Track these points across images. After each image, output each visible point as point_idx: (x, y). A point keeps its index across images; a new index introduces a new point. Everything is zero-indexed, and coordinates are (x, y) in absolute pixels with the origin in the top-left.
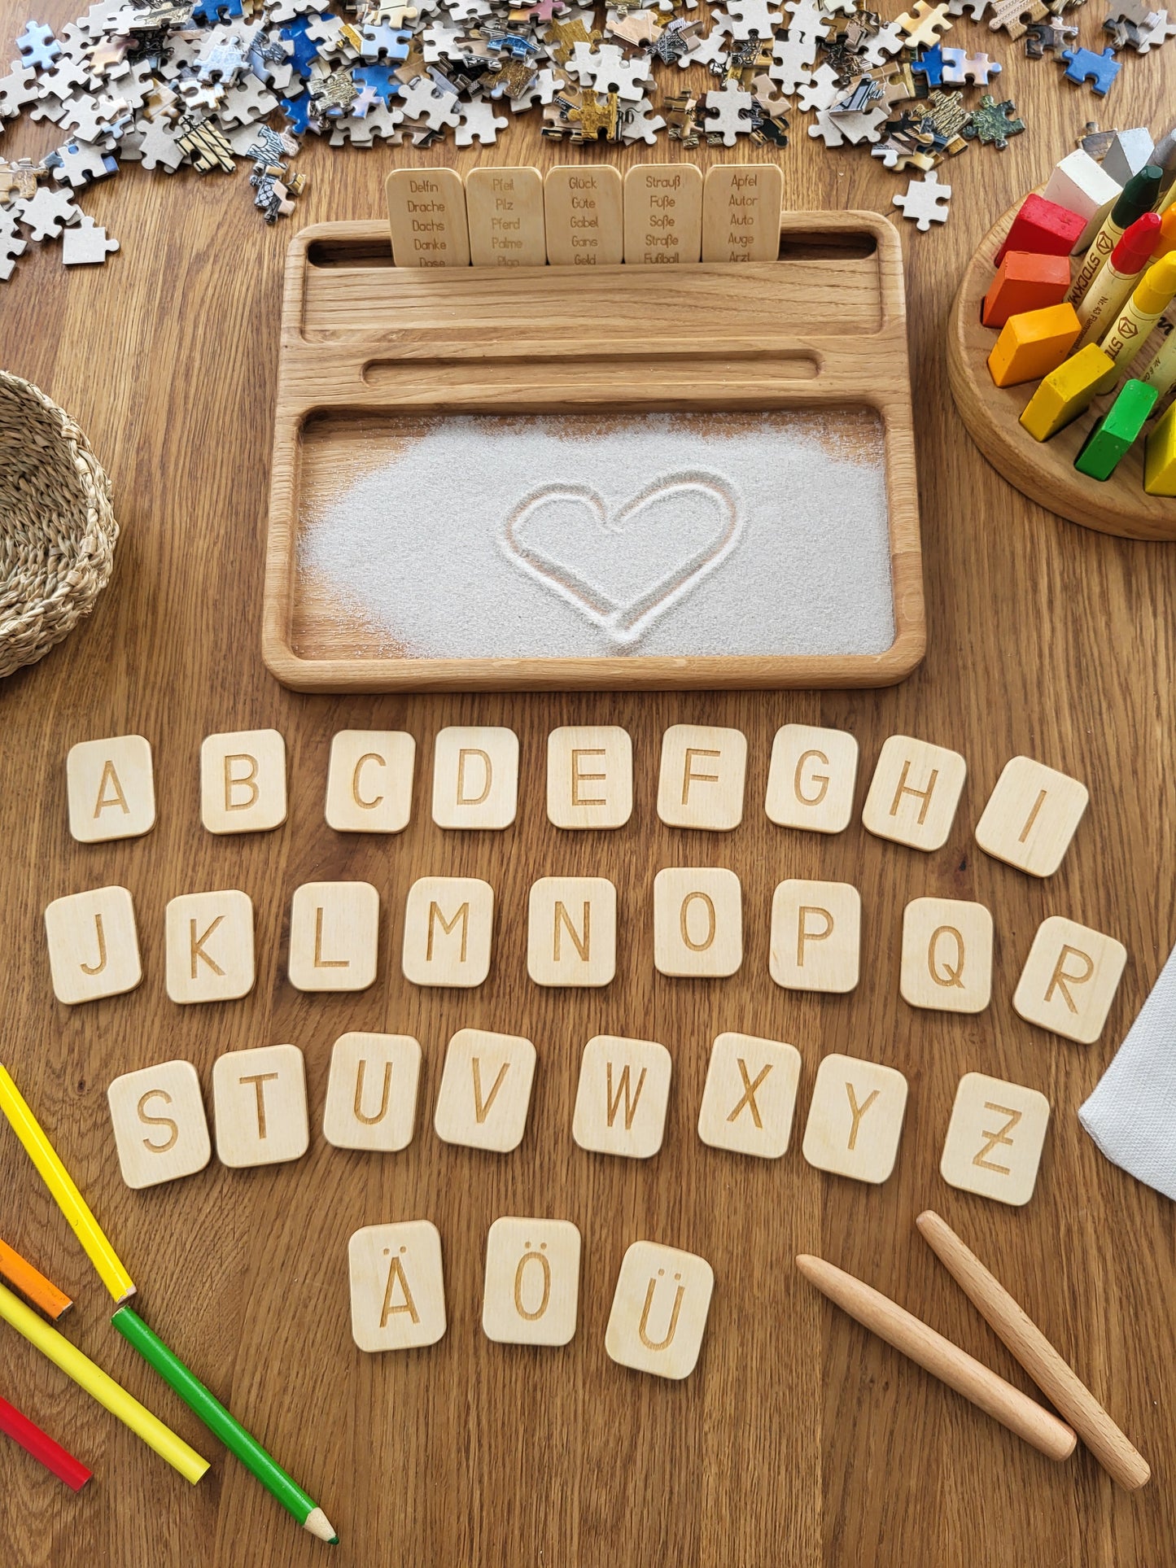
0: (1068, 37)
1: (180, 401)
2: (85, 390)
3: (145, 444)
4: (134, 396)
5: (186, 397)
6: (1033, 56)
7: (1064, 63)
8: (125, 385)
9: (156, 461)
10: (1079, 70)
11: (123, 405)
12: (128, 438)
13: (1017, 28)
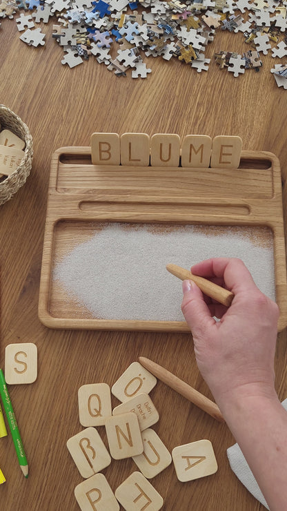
1: (40, 89)
2: (9, 79)
3: (25, 101)
4: (25, 84)
5: (42, 89)
8: (23, 80)
9: (27, 108)
11: (20, 87)
12: (19, 98)
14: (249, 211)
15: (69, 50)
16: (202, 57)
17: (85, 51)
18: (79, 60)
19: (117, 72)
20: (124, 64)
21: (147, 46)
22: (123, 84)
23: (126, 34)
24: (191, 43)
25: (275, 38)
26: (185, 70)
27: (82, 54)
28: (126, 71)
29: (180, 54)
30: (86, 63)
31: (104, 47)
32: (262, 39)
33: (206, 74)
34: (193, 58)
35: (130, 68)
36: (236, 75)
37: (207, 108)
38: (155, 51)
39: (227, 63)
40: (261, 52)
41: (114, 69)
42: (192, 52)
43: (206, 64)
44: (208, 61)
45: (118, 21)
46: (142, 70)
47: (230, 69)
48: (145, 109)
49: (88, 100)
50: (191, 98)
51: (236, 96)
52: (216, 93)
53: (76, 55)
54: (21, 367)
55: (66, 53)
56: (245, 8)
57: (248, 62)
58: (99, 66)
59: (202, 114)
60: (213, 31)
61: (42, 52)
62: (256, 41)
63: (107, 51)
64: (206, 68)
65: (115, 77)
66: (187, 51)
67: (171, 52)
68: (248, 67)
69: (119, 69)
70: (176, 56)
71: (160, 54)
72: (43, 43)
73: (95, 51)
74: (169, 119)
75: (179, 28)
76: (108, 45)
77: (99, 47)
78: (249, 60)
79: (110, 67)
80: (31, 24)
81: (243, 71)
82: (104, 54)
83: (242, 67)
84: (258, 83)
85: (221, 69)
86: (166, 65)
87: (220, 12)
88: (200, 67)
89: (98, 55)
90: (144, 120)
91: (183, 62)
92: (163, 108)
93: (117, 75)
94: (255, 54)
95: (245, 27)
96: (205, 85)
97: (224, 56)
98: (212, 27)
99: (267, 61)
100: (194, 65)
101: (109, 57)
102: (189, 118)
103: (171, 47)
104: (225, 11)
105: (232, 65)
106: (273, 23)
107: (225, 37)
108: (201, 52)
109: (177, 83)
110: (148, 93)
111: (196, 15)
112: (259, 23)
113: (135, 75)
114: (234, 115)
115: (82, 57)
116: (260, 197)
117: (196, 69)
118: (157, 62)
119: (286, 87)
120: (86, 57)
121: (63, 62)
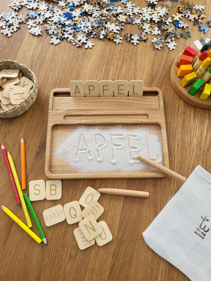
0: (201, 23)
1: (40, 56)
3: (33, 62)
4: (33, 54)
6: (195, 25)
7: (200, 27)
8: (31, 52)
9: (34, 65)
10: (202, 29)
11: (31, 55)
12: (30, 61)
13: (193, 20)
14: (148, 117)
15: (53, 36)
16: (118, 36)
17: (61, 37)
18: (59, 41)
19: (78, 45)
20: (81, 41)
21: (91, 33)
22: (81, 51)
23: (81, 27)
24: (113, 30)
25: (153, 26)
26: (110, 43)
28: (82, 45)
29: (108, 36)
30: (62, 42)
31: (71, 34)
32: (146, 26)
33: (121, 44)
34: (114, 37)
35: (84, 44)
36: (135, 44)
37: (122, 61)
38: (95, 35)
39: (131, 39)
40: (147, 33)
41: (76, 44)
42: (113, 34)
43: (120, 40)
44: (121, 38)
45: (76, 21)
46: (90, 44)
47: (132, 41)
48: (92, 63)
49: (64, 60)
50: (114, 56)
51: (136, 54)
52: (126, 53)
53: (57, 39)
54: (37, 192)
55: (52, 38)
56: (138, 13)
57: (141, 37)
58: (69, 43)
59: (120, 64)
60: (123, 24)
61: (40, 38)
62: (144, 27)
63: (72, 36)
64: (121, 42)
66: (111, 34)
67: (103, 35)
68: (140, 40)
70: (105, 37)
71: (98, 36)
72: (40, 34)
73: (66, 36)
75: (106, 23)
76: (72, 33)
77: (68, 34)
79: (74, 44)
80: (34, 25)
81: (138, 42)
82: (71, 37)
83: (138, 40)
84: (146, 47)
85: (128, 42)
86: (101, 41)
87: (126, 15)
88: (118, 41)
89: (68, 38)
90: (92, 68)
91: (109, 39)
92: (101, 62)
93: (78, 47)
94: (144, 34)
95: (138, 21)
96: (120, 50)
97: (129, 35)
98: (122, 22)
99: (149, 37)
100: (115, 40)
101: (73, 39)
102: (114, 66)
103: (103, 32)
104: (128, 14)
105: (133, 40)
106: (151, 19)
107: (129, 26)
108: (118, 34)
109: (107, 50)
110: (93, 55)
111: (114, 17)
112: (145, 19)
113: (86, 46)
114: (135, 63)
115: (60, 39)
116: (153, 110)
117: (115, 42)
118: (97, 40)
119: (159, 49)
120: (62, 39)
121: (51, 42)
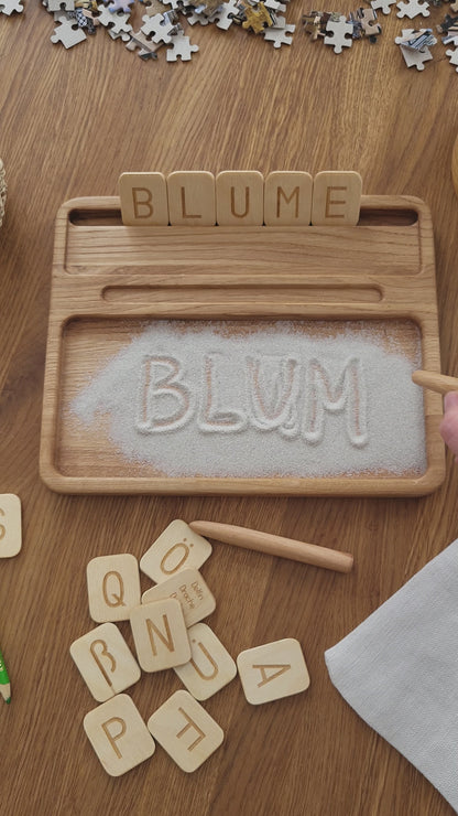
1: (17, 86)
5: (21, 85)
14: (381, 295)
15: (62, 19)
16: (281, 22)
17: (89, 20)
18: (80, 35)
19: (142, 52)
20: (153, 38)
21: (191, 8)
22: (153, 71)
26: (253, 44)
27: (85, 24)
28: (156, 51)
29: (245, 19)
30: (91, 39)
31: (120, 12)
33: (289, 50)
34: (266, 25)
35: (164, 46)
36: (338, 50)
37: (290, 108)
38: (204, 15)
39: (323, 30)
40: (379, 10)
41: (138, 48)
42: (264, 15)
43: (288, 33)
44: (292, 28)
46: (184, 47)
47: (327, 40)
48: (188, 112)
49: (96, 100)
50: (265, 91)
51: (338, 84)
52: (306, 81)
53: (75, 27)
55: (59, 23)
57: (358, 27)
58: (113, 44)
59: (282, 117)
61: (19, 23)
63: (125, 18)
64: (289, 40)
65: (140, 60)
66: (256, 13)
67: (230, 16)
68: (357, 36)
69: (146, 48)
70: (238, 23)
71: (212, 20)
72: (20, 9)
73: (104, 19)
74: (229, 129)
76: (126, 8)
77: (112, 12)
78: (360, 25)
79: (131, 45)
81: (349, 43)
82: (121, 23)
83: (348, 36)
84: (375, 62)
85: (313, 41)
86: (223, 39)
88: (278, 38)
89: (111, 25)
90: (187, 130)
91: (250, 31)
92: (218, 109)
93: (143, 57)
94: (369, 14)
96: (286, 69)
97: (317, 19)
99: (389, 25)
100: (269, 36)
101: (128, 28)
102: (261, 124)
103: (230, 7)
105: (330, 34)
108: (279, 13)
109: (241, 67)
110: (195, 85)
113: (171, 56)
114: (335, 116)
115: (85, 29)
116: (399, 271)
117: (271, 42)
118: (208, 33)
119: (421, 67)
120: (91, 29)
121: (54, 39)
